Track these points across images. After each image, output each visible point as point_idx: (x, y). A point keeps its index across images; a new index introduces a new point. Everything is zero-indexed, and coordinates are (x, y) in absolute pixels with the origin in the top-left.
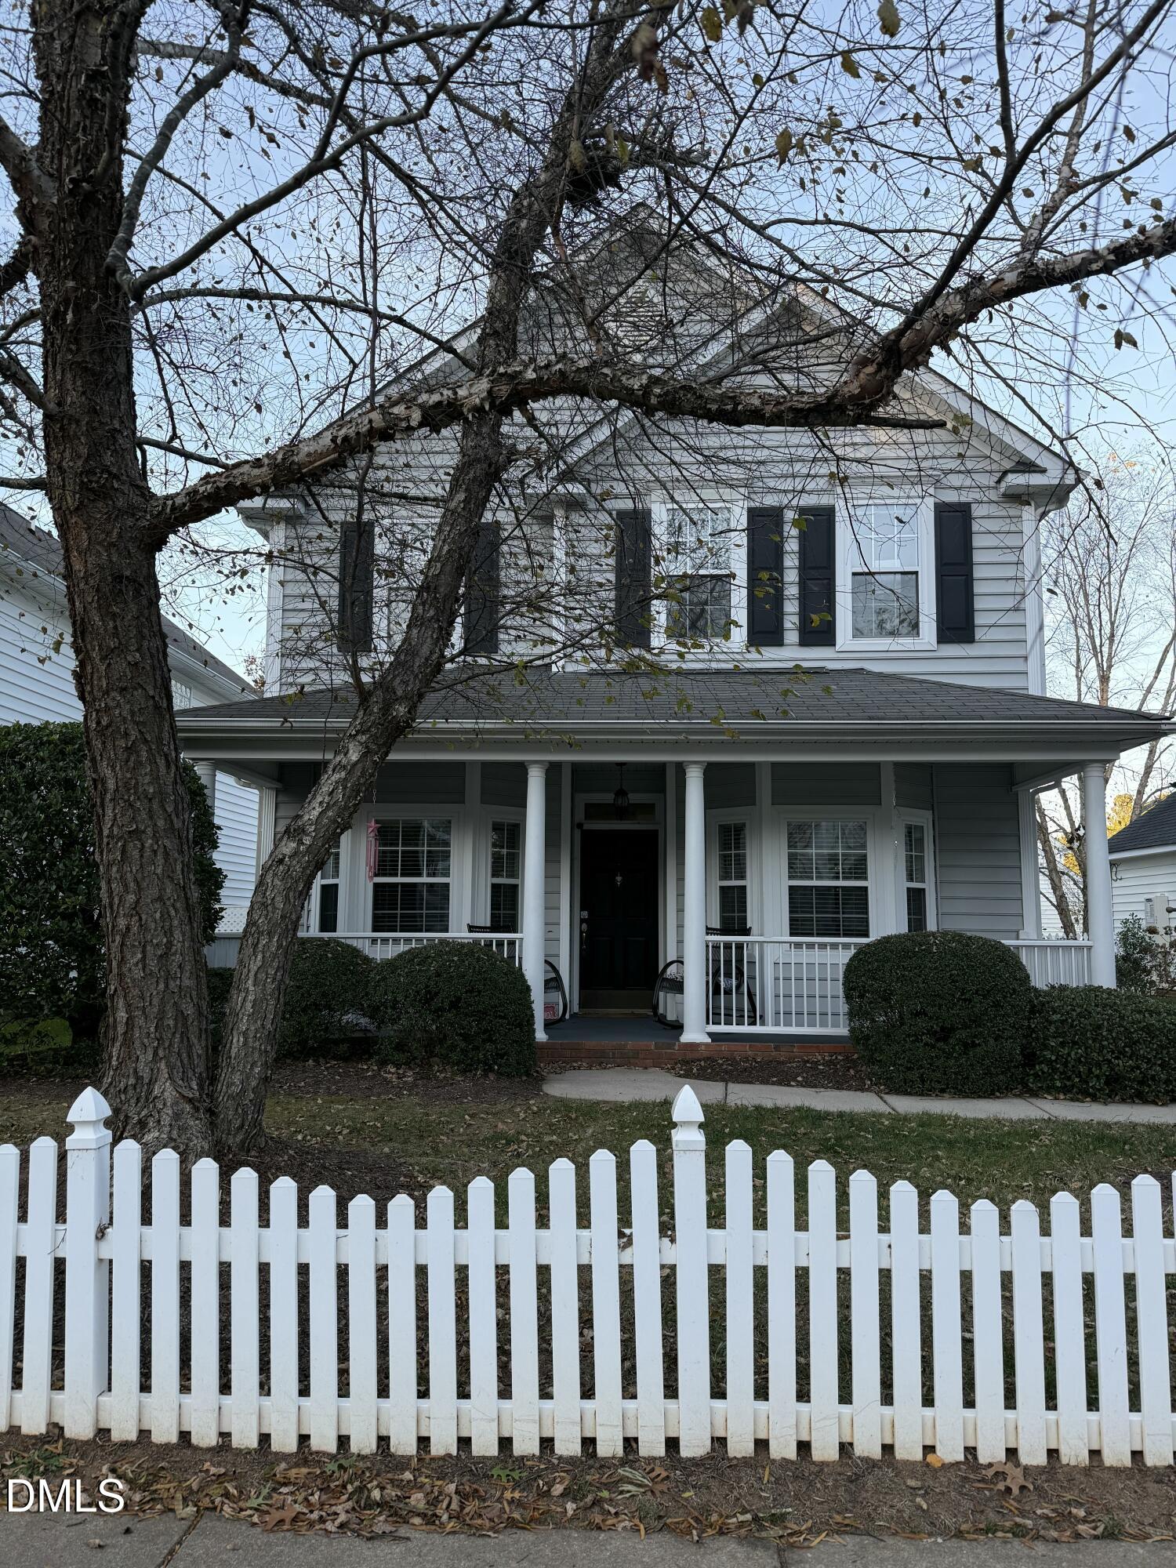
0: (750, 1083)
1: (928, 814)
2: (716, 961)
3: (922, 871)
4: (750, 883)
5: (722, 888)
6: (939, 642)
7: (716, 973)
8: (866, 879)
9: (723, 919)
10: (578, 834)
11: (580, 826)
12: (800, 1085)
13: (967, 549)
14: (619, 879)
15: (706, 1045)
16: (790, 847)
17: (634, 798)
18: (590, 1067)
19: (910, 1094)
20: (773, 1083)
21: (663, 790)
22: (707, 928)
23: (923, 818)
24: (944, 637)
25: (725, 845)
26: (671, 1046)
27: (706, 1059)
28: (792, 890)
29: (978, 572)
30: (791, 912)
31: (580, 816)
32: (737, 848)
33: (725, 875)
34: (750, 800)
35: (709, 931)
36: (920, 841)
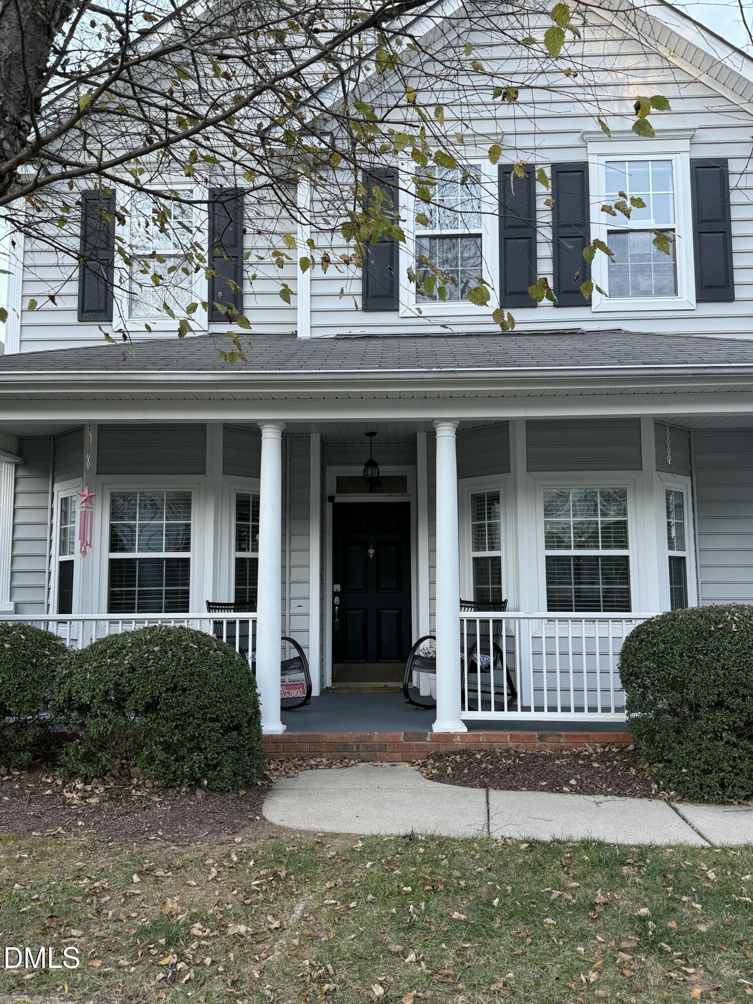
0: (516, 789)
1: (687, 480)
2: (471, 636)
3: (681, 537)
4: (505, 553)
5: (475, 559)
6: (698, 301)
7: (472, 650)
8: (626, 547)
9: (478, 592)
10: (329, 507)
11: (331, 499)
12: (575, 791)
13: (725, 206)
14: (371, 551)
15: (462, 735)
16: (546, 515)
17: (385, 470)
18: (329, 766)
19: (707, 802)
20: (543, 789)
21: (414, 462)
22: (461, 602)
23: (683, 484)
24: (702, 297)
25: (478, 515)
26: (422, 737)
27: (462, 752)
28: (550, 561)
29: (736, 229)
30: (548, 583)
31: (331, 489)
32: (489, 518)
33: (478, 546)
34: (504, 467)
35: (464, 604)
36: (680, 507)
